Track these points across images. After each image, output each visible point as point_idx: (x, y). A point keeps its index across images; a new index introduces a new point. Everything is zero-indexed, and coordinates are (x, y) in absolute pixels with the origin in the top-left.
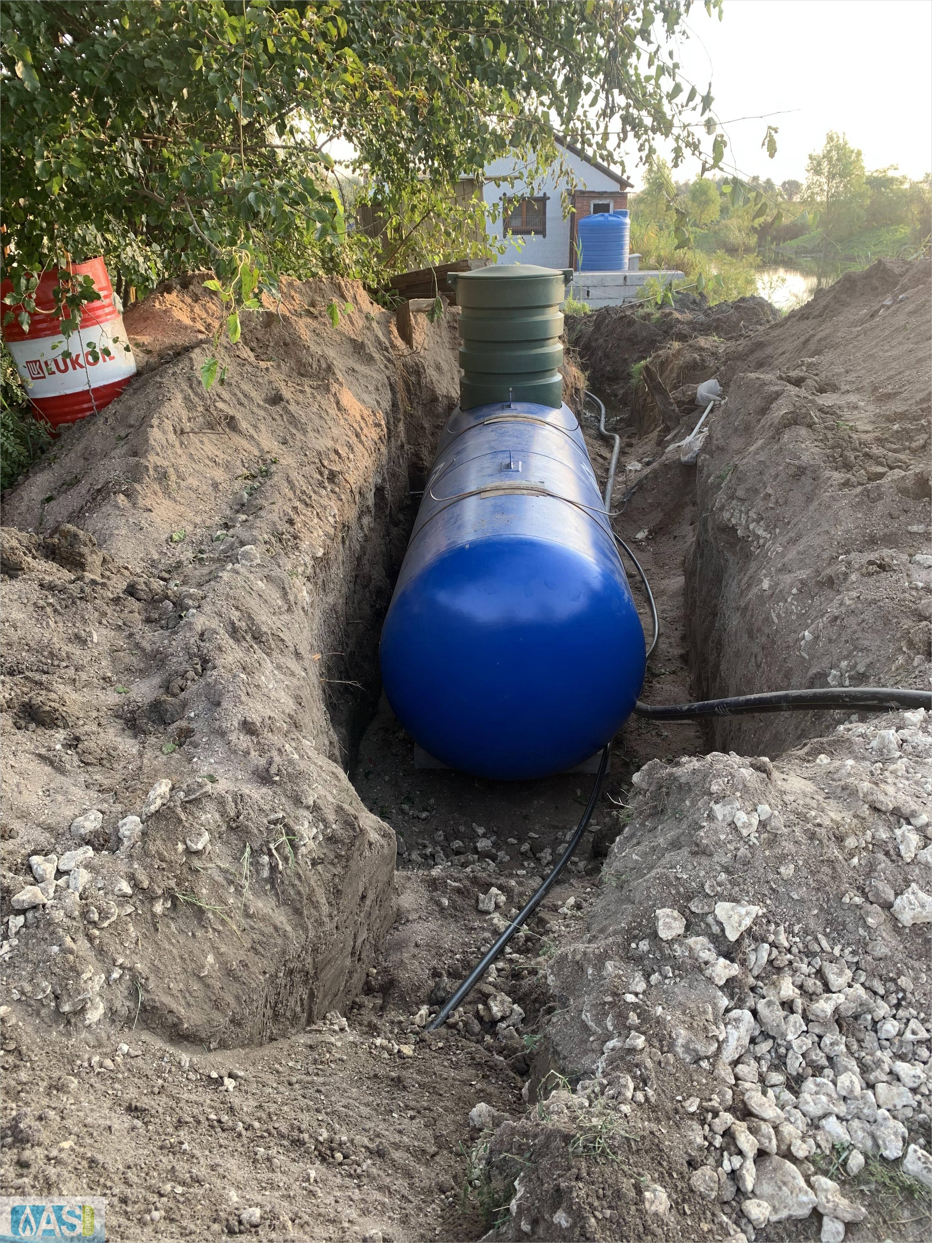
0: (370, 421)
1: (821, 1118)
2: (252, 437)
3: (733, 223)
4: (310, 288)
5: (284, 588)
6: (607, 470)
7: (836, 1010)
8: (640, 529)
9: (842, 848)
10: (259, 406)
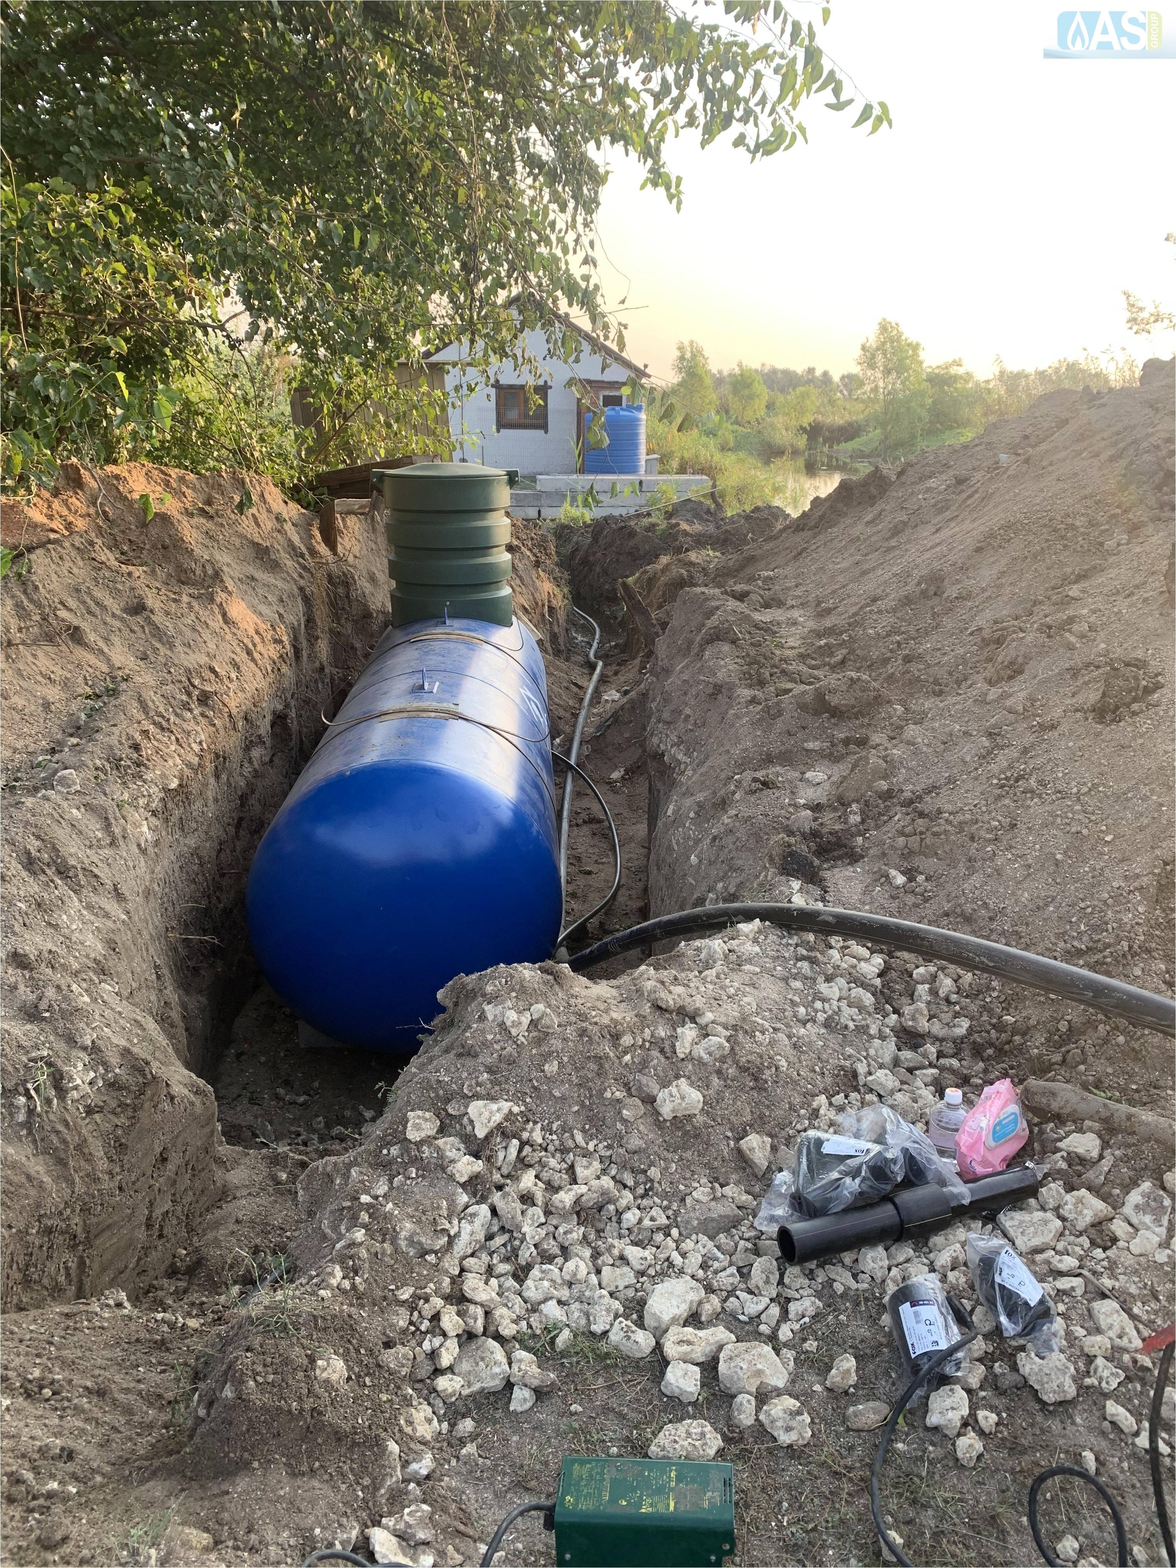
0: (269, 636)
1: (540, 1303)
2: (101, 651)
3: (779, 421)
4: (207, 483)
5: (107, 819)
6: (581, 700)
7: (577, 1201)
8: (615, 768)
9: (615, 1046)
10: (114, 615)
